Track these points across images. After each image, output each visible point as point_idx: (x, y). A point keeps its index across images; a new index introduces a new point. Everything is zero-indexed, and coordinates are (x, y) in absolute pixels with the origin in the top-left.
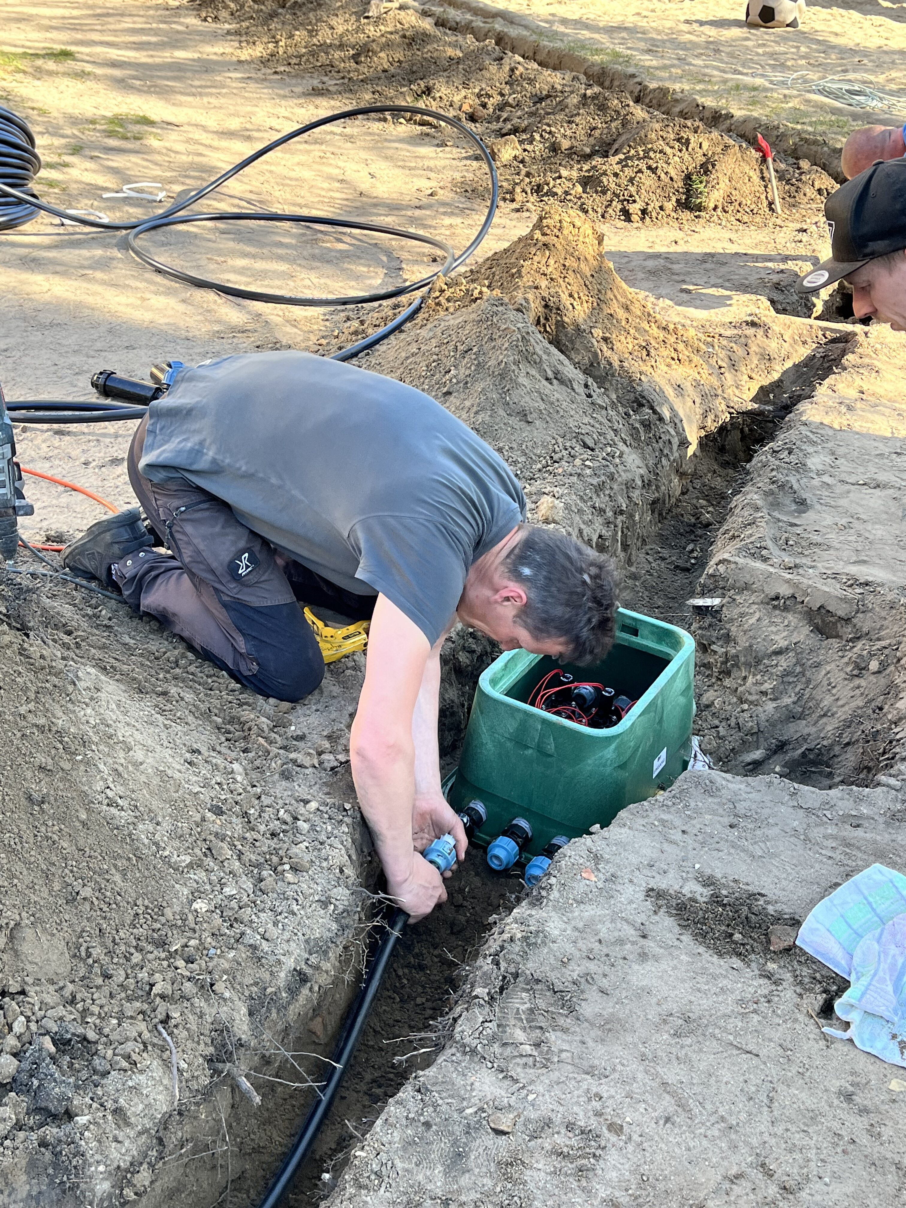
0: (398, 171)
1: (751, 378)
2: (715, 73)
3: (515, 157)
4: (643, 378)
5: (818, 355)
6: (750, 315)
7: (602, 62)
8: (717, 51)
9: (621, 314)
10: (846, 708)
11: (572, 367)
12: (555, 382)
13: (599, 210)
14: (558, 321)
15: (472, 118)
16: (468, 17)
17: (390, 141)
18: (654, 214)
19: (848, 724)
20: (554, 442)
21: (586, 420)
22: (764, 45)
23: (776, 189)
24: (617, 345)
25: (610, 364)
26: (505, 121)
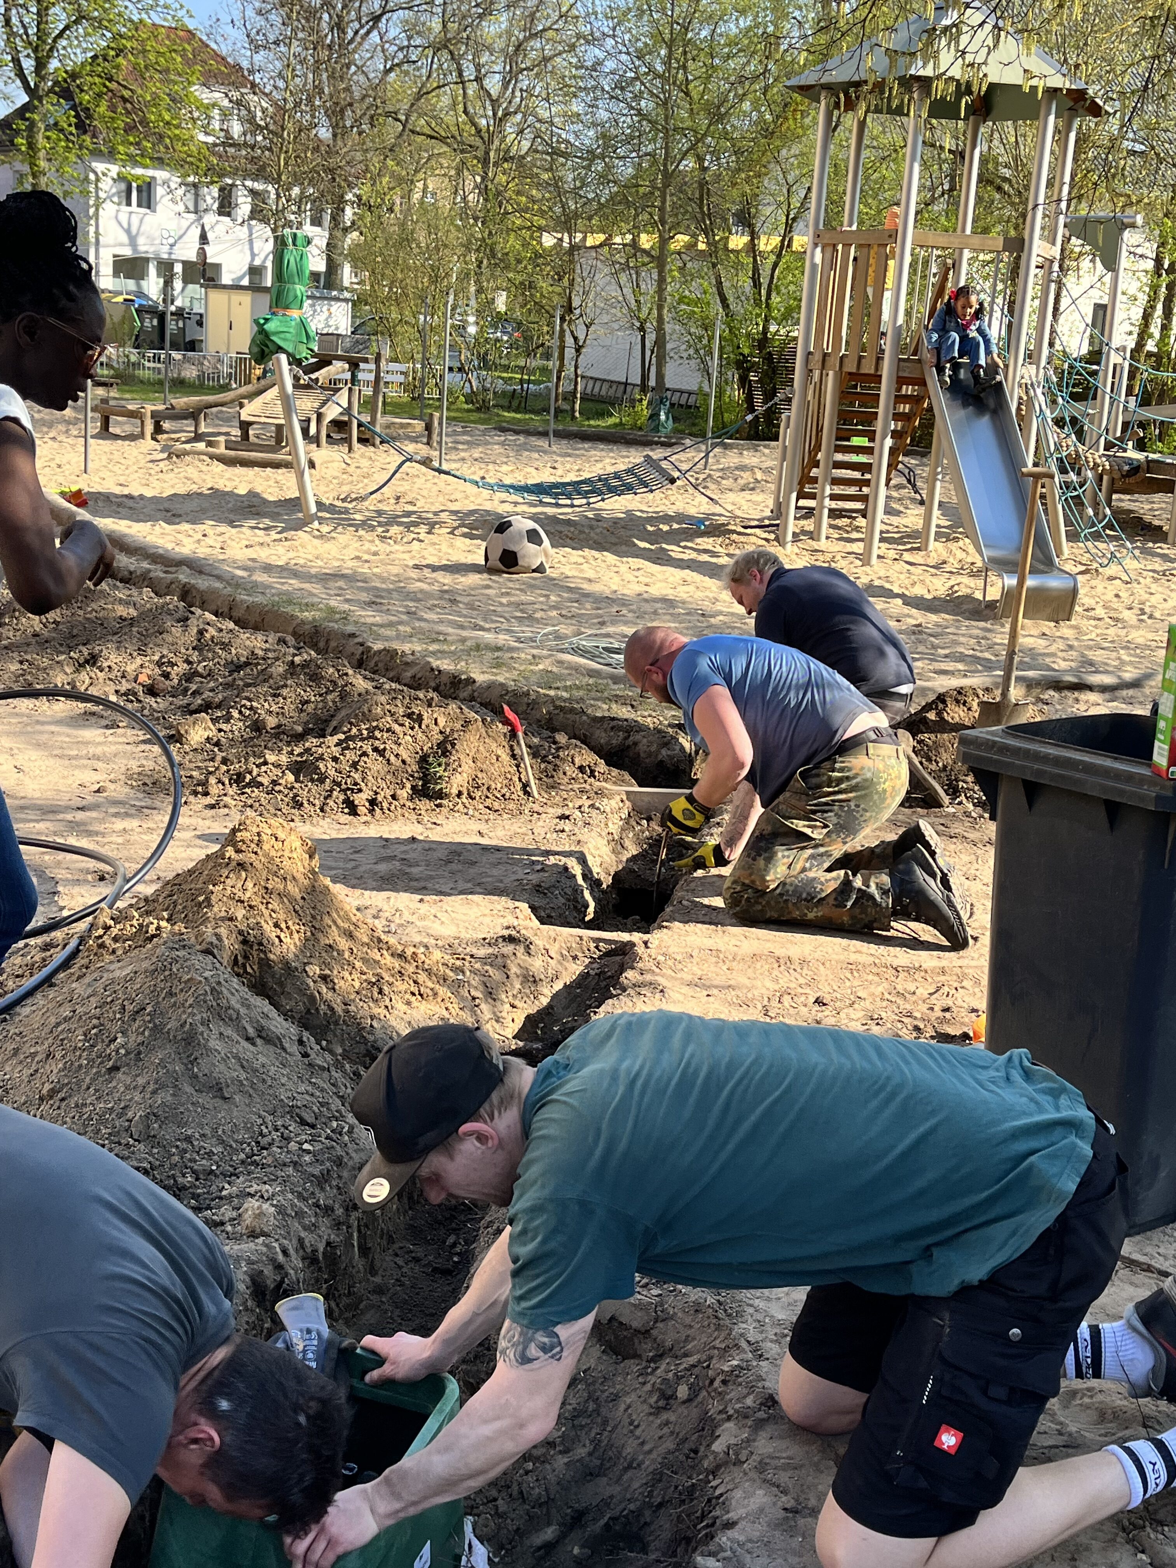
0: (51, 762)
1: (513, 1006)
2: (450, 630)
3: (208, 739)
4: (375, 1024)
5: (592, 972)
6: (508, 928)
7: (314, 620)
8: (454, 602)
9: (343, 944)
10: (654, 1455)
11: (280, 1019)
12: (259, 1041)
13: (317, 802)
14: (260, 959)
15: (151, 691)
16: (145, 565)
17: (43, 723)
18: (385, 805)
19: (657, 1477)
20: (260, 1121)
21: (302, 1088)
22: (508, 594)
23: (530, 768)
24: (340, 984)
25: (332, 1009)
26: (194, 693)
